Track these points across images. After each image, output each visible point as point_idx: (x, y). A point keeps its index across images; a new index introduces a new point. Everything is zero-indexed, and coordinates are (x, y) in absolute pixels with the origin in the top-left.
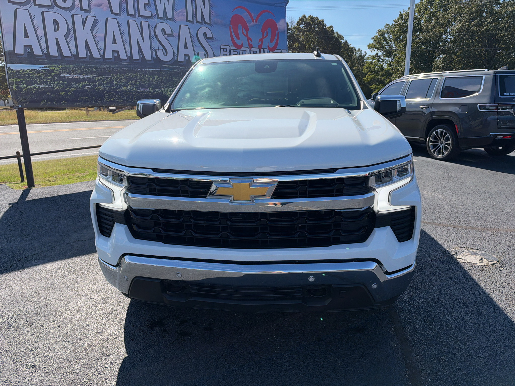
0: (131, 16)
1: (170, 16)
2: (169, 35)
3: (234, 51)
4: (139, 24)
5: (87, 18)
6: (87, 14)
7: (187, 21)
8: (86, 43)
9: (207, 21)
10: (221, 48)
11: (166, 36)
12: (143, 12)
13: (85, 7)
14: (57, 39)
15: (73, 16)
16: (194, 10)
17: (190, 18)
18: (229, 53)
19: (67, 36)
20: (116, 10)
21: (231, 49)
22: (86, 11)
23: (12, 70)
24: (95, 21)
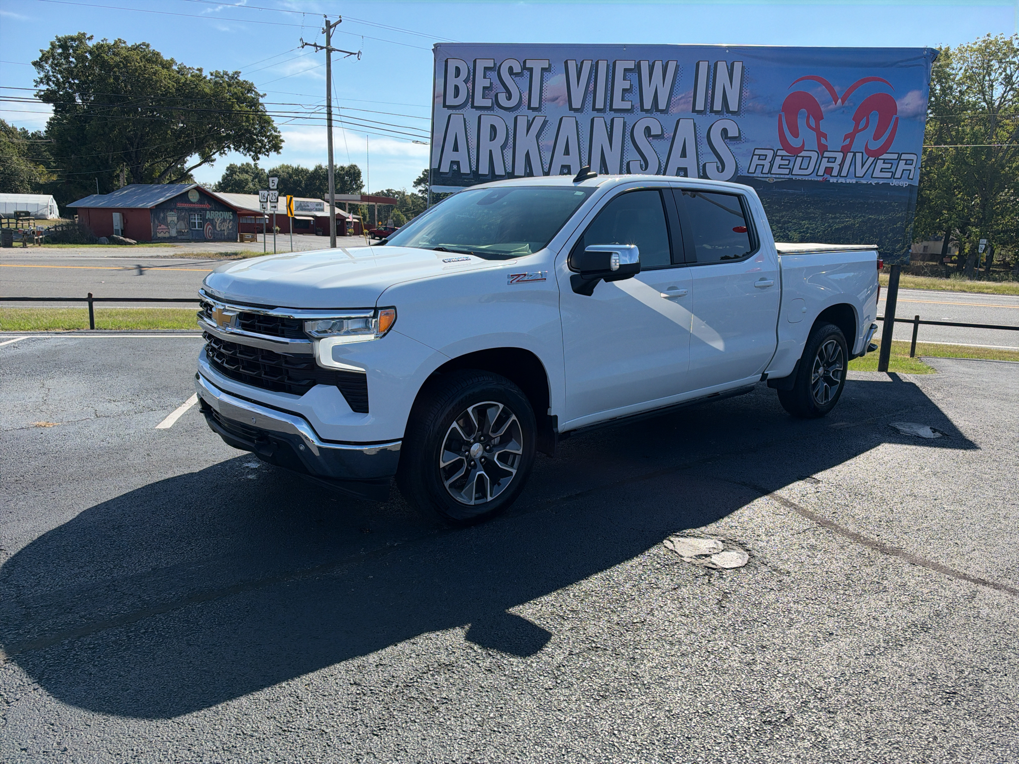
0: (599, 110)
1: (662, 105)
2: (656, 137)
3: (782, 159)
4: (609, 123)
5: (534, 119)
6: (536, 113)
7: (694, 111)
8: (528, 155)
9: (733, 107)
10: (754, 155)
11: (651, 138)
12: (618, 104)
13: (535, 104)
14: (491, 151)
15: (516, 119)
16: (710, 92)
17: (700, 106)
18: (770, 162)
19: (503, 147)
20: (577, 104)
21: (775, 155)
22: (534, 109)
23: (434, 193)
24: (545, 123)
